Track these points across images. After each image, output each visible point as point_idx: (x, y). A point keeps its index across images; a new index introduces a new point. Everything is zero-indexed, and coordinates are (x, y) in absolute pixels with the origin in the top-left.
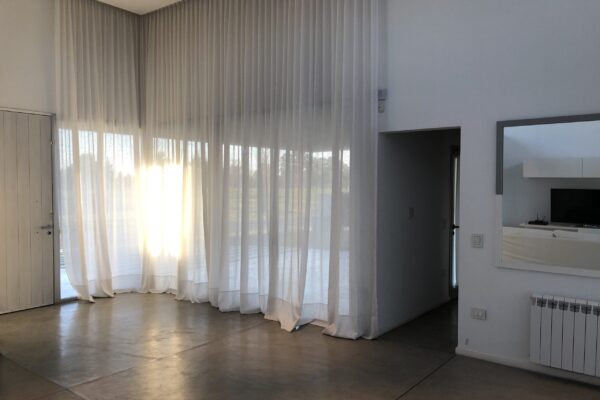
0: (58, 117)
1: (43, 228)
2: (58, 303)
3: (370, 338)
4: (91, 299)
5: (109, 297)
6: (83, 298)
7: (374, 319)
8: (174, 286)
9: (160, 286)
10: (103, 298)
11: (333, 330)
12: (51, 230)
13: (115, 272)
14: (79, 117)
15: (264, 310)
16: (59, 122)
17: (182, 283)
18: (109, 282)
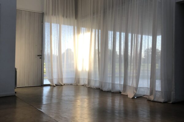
0: (45, 14)
1: (38, 56)
2: (43, 85)
3: (171, 102)
4: (55, 85)
5: (62, 85)
6: (52, 85)
7: (173, 93)
8: (87, 83)
9: (82, 83)
10: (59, 85)
11: (152, 98)
12: (41, 57)
13: (65, 76)
14: (52, 14)
15: (122, 91)
16: (45, 16)
17: (89, 81)
18: (62, 79)
